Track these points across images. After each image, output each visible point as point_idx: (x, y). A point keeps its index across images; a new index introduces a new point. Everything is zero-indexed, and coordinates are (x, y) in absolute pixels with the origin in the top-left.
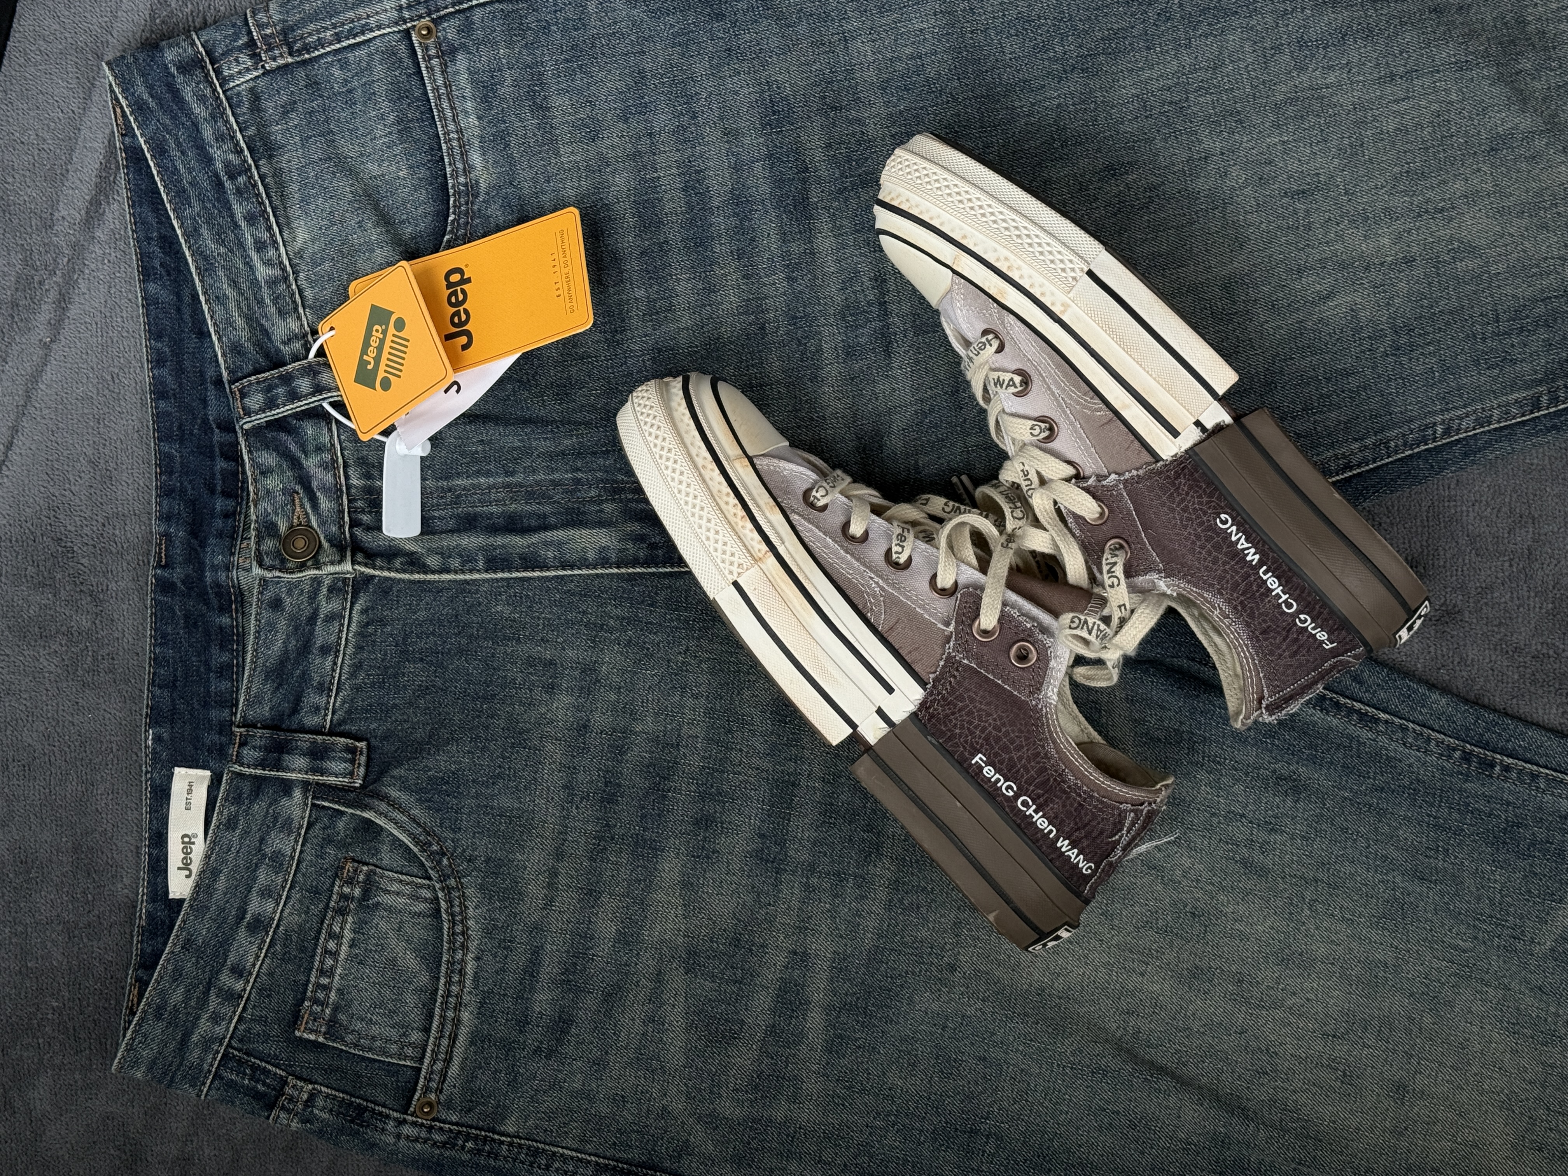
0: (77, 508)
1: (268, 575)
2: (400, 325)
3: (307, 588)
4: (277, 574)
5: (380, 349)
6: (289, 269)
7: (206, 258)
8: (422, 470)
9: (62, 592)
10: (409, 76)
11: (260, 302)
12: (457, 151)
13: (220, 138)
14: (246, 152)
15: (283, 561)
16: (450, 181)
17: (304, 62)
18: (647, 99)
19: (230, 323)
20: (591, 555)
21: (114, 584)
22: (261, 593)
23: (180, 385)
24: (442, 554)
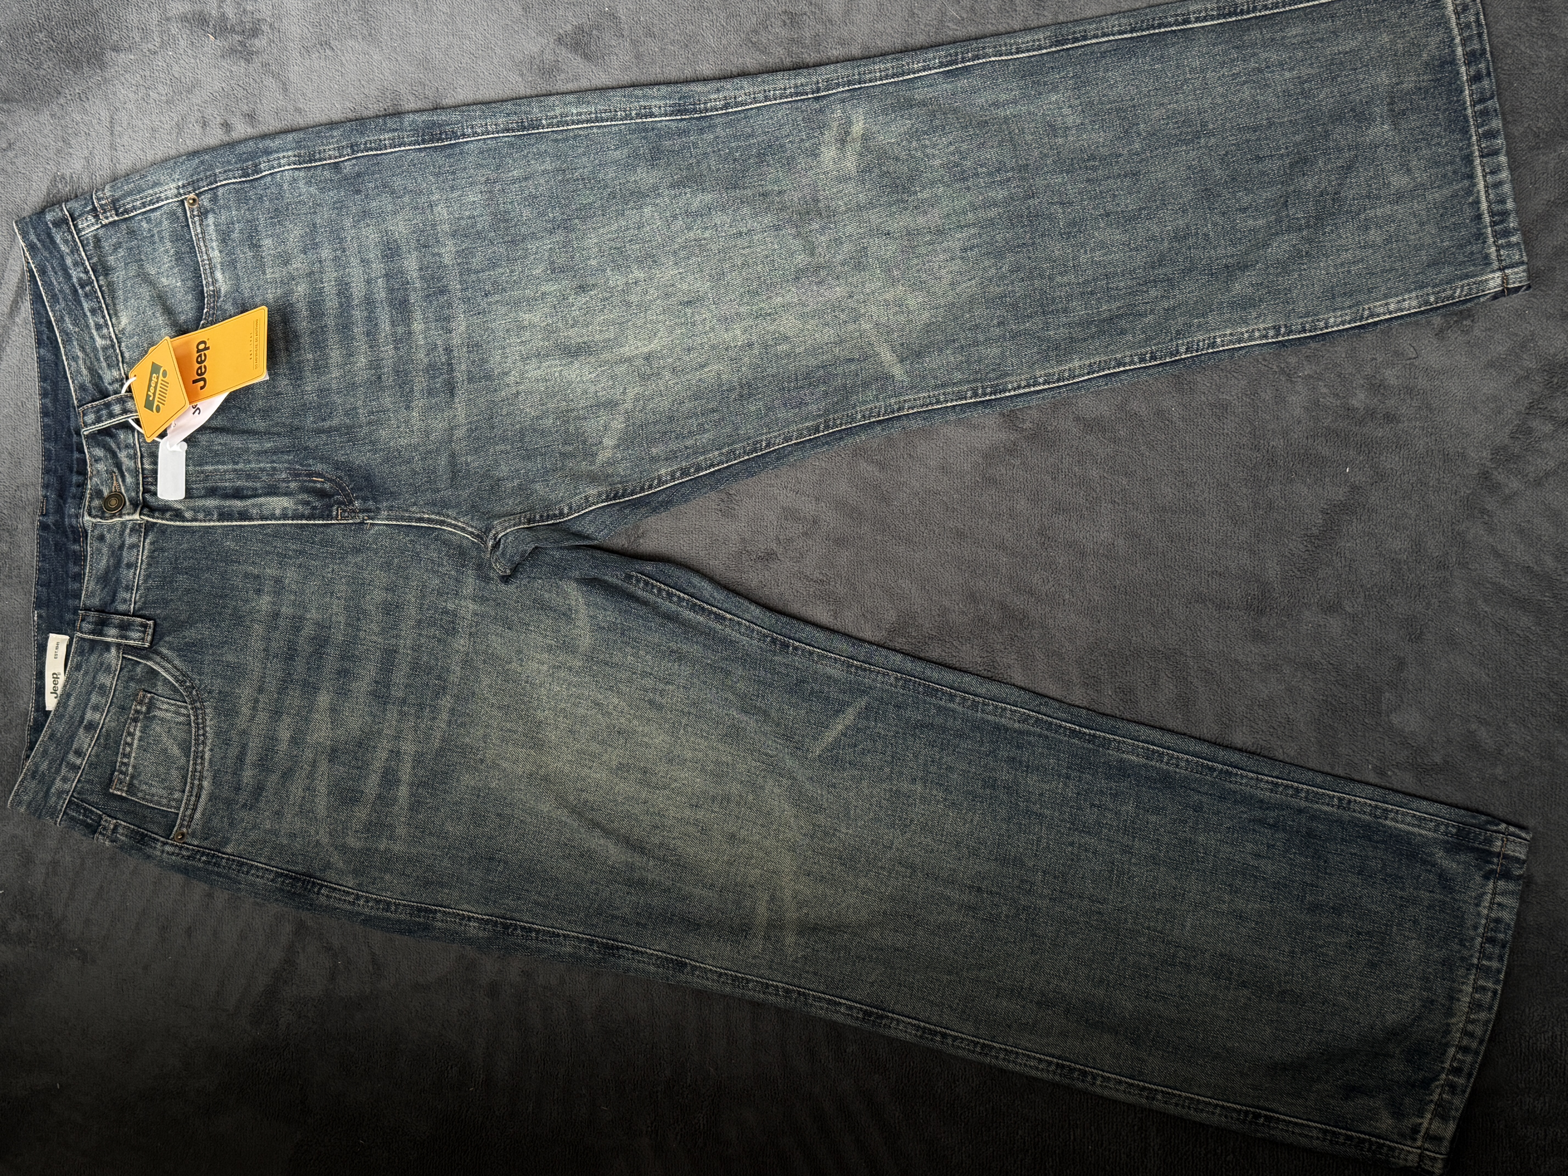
1: (94, 520)
2: (165, 374)
3: (119, 529)
4: (99, 520)
5: (155, 388)
6: (115, 340)
7: (67, 334)
8: (186, 460)
10: (182, 227)
11: (98, 360)
12: (208, 271)
13: (76, 264)
14: (91, 272)
15: (103, 512)
16: (205, 289)
17: (126, 219)
18: (317, 240)
19: (79, 372)
20: (278, 512)
22: (92, 531)
23: (56, 409)
24: (194, 510)
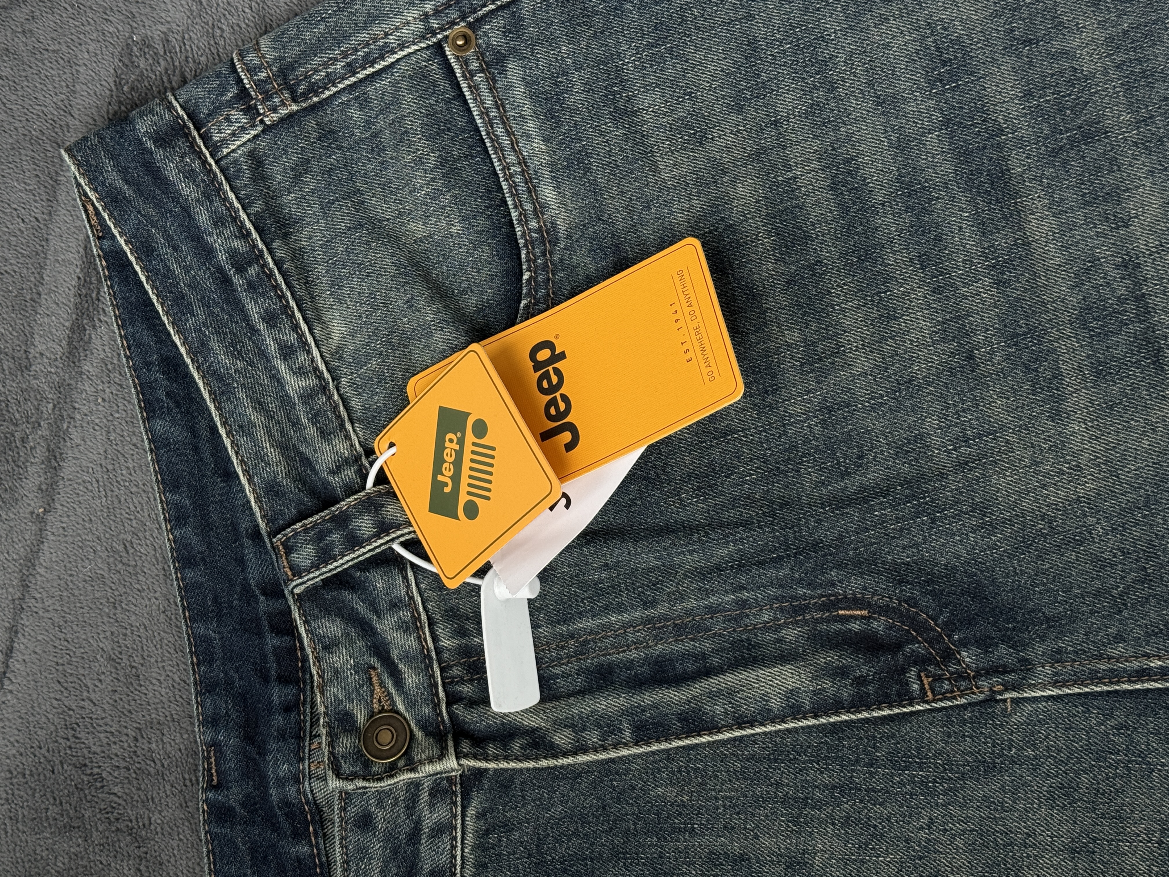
0: (101, 722)
1: (350, 787)
2: (480, 429)
3: (402, 795)
4: (361, 783)
5: (458, 464)
6: (326, 375)
7: (220, 379)
8: (531, 615)
9: (95, 833)
10: (448, 102)
11: (296, 424)
12: (522, 188)
13: (219, 221)
14: (255, 235)
15: (367, 764)
16: (518, 229)
17: (313, 108)
18: (764, 76)
19: (260, 457)
20: (775, 704)
21: (157, 815)
22: (344, 809)
23: (209, 545)
24: (573, 726)
